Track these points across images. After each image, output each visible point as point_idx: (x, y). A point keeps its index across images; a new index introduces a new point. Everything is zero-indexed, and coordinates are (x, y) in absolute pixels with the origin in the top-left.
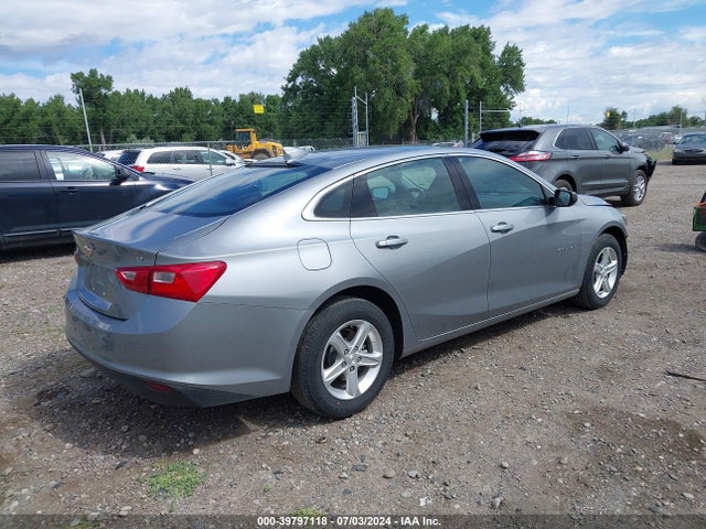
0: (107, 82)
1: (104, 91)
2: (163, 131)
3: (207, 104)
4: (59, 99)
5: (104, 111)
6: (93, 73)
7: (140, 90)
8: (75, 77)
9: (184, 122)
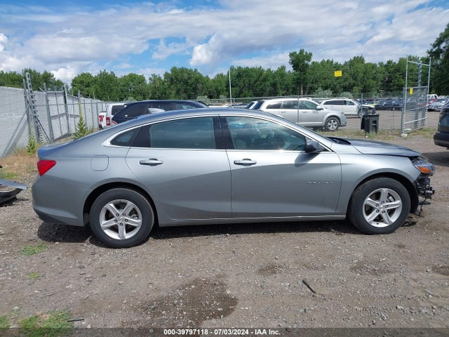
0: (309, 57)
1: (306, 62)
2: (342, 85)
3: (374, 66)
4: (283, 68)
5: (304, 74)
6: (302, 52)
7: (331, 60)
8: (291, 55)
9: (355, 79)
